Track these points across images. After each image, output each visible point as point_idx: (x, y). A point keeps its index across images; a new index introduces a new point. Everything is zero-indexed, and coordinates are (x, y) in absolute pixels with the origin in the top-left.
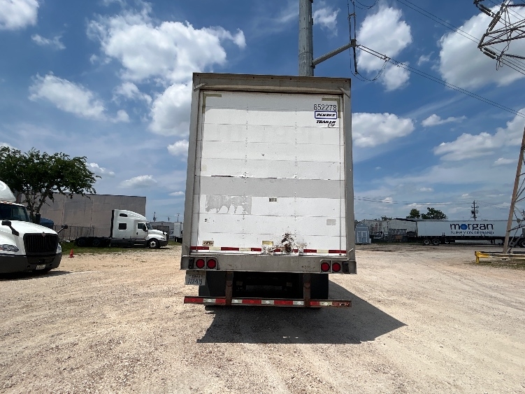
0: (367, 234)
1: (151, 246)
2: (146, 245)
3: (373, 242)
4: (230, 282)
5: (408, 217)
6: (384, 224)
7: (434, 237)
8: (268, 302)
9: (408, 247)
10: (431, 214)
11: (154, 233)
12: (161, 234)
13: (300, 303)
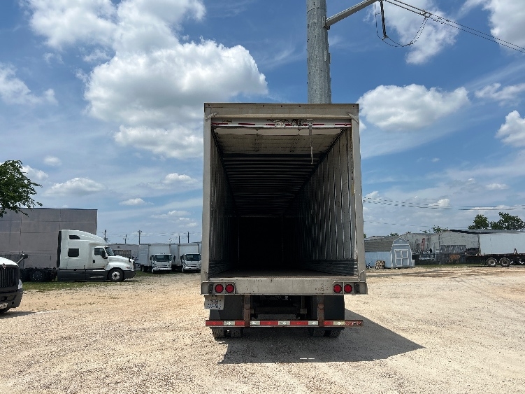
0: (409, 253)
1: (114, 278)
2: (106, 277)
3: (418, 263)
4: (247, 306)
5: (470, 228)
6: (435, 239)
7: (502, 256)
8: (284, 323)
9: (465, 269)
10: (504, 222)
11: (118, 260)
12: (125, 262)
13: (314, 323)
